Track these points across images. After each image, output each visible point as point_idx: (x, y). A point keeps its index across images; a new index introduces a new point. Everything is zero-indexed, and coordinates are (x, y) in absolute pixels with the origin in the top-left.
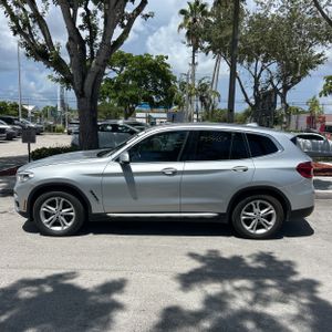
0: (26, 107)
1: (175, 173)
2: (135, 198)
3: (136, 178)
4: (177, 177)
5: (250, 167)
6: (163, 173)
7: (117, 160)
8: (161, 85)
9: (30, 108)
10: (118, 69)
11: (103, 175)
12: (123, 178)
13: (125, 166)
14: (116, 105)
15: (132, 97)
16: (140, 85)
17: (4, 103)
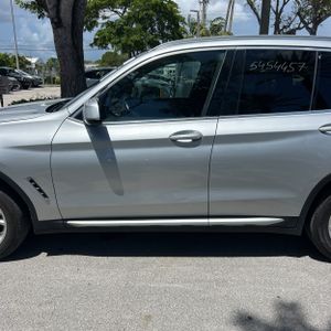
0: (29, 60)
1: (198, 140)
2: (120, 193)
3: (119, 153)
4: (204, 149)
6: (172, 142)
7: (79, 116)
8: (168, 28)
9: (34, 60)
10: (120, 11)
11: (51, 147)
12: (91, 154)
13: (96, 127)
14: (119, 53)
15: (136, 42)
16: (145, 29)
17: (6, 56)
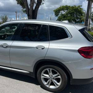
1: (7, 46)
5: (46, 47)
6: (2, 46)
10: (66, 11)
